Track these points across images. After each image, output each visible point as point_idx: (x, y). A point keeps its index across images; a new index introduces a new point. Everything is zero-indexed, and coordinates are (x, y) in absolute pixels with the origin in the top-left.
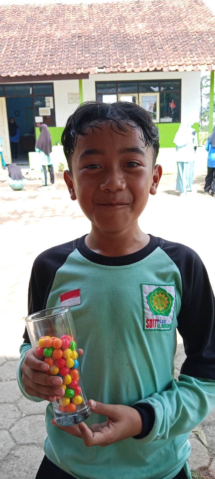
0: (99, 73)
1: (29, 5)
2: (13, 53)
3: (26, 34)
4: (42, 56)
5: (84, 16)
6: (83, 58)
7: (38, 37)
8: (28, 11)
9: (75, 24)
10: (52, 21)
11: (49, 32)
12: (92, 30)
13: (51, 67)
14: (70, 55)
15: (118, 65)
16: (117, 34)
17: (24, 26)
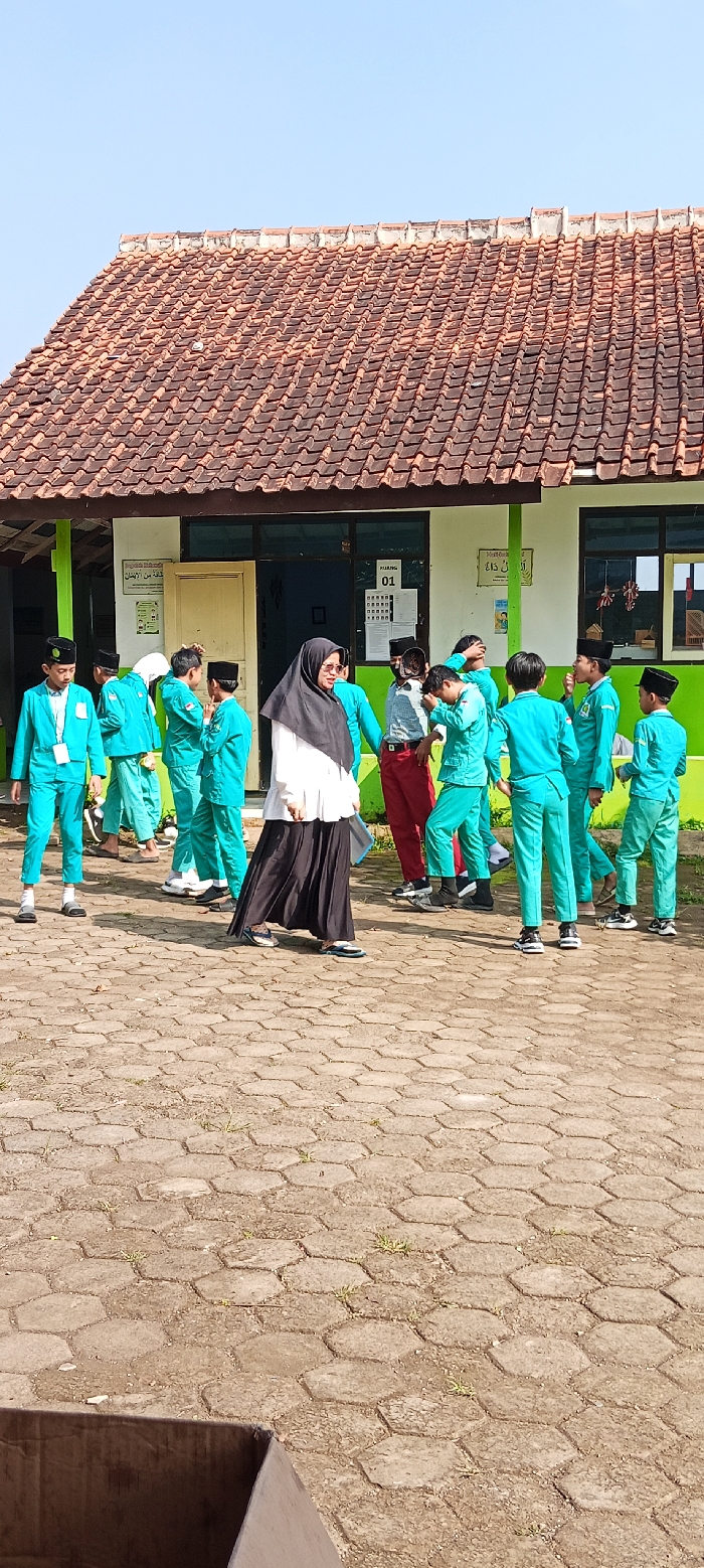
0: (576, 481)
1: (377, 249)
2: (290, 413)
3: (345, 347)
4: (386, 425)
5: (560, 280)
6: (529, 429)
7: (383, 359)
8: (367, 270)
9: (524, 311)
10: (443, 303)
11: (426, 340)
12: (580, 331)
13: (409, 461)
14: (481, 419)
15: (653, 454)
16: (670, 342)
17: (341, 324)
